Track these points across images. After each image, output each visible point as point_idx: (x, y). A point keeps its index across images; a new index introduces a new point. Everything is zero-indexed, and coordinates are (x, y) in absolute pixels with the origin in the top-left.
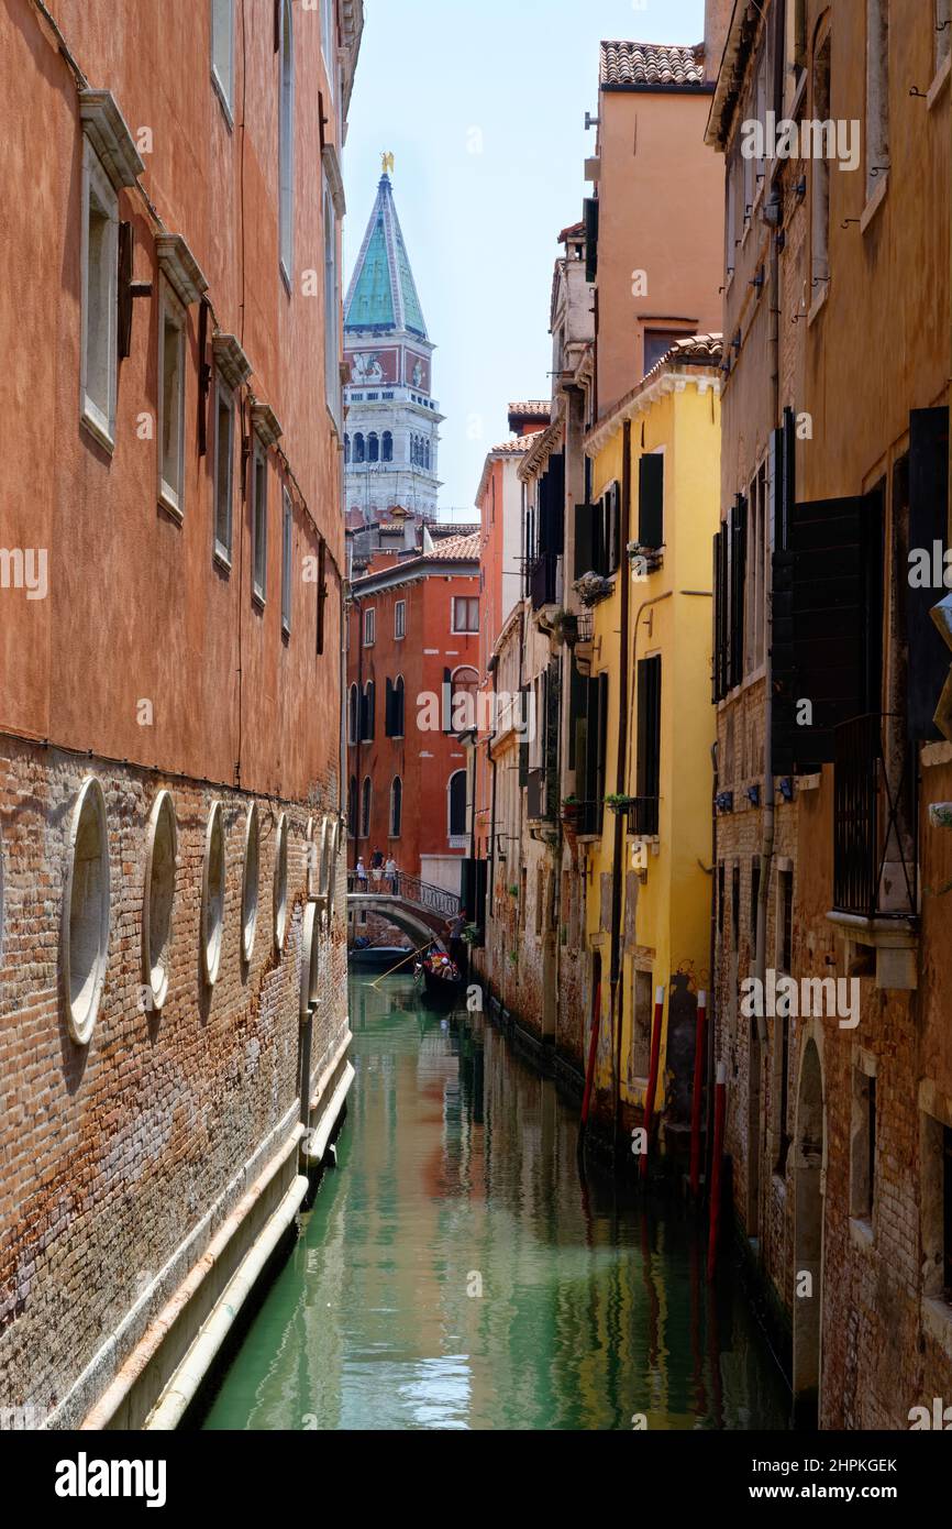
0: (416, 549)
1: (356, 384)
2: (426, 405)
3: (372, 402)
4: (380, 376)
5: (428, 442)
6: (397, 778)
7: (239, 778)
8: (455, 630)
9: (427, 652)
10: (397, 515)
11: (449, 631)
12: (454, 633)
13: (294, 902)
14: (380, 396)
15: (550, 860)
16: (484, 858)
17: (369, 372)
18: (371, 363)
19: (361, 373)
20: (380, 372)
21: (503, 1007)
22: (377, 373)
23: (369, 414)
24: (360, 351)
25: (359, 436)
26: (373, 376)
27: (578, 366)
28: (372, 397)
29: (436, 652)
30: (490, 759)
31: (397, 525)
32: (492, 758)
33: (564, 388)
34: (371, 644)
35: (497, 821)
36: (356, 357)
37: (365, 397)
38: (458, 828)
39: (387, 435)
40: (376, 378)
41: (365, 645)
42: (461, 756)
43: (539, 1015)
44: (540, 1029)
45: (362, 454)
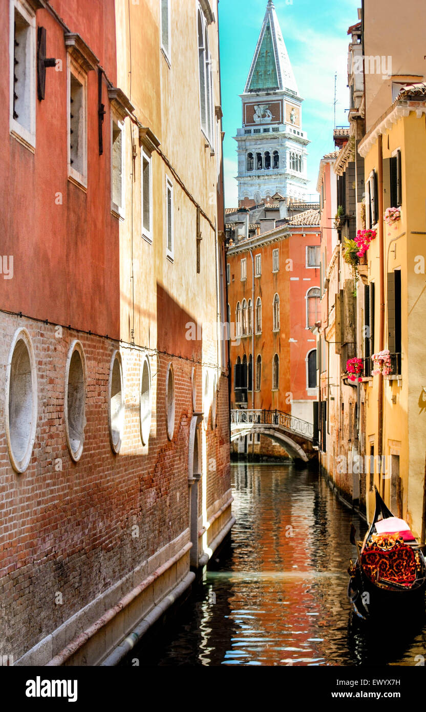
0: (286, 218)
1: (256, 123)
2: (298, 134)
3: (266, 134)
4: (271, 118)
5: (300, 157)
6: (276, 355)
7: (133, 338)
8: (309, 266)
9: (292, 279)
10: (276, 199)
11: (305, 267)
12: (307, 268)
13: (183, 414)
14: (271, 130)
15: (355, 397)
16: (324, 400)
17: (264, 116)
18: (265, 111)
19: (259, 117)
20: (271, 115)
21: (334, 487)
22: (269, 116)
23: (265, 141)
24: (259, 104)
25: (259, 155)
26: (266, 118)
27: (360, 105)
28: (266, 130)
29: (297, 279)
30: (326, 340)
31: (276, 204)
32: (327, 340)
33: (353, 118)
34: (259, 276)
35: (330, 376)
36: (256, 107)
37: (262, 131)
38: (312, 383)
39: (276, 152)
40: (268, 120)
41: (256, 276)
42: (314, 340)
43: (351, 489)
44: (352, 497)
45: (261, 165)
